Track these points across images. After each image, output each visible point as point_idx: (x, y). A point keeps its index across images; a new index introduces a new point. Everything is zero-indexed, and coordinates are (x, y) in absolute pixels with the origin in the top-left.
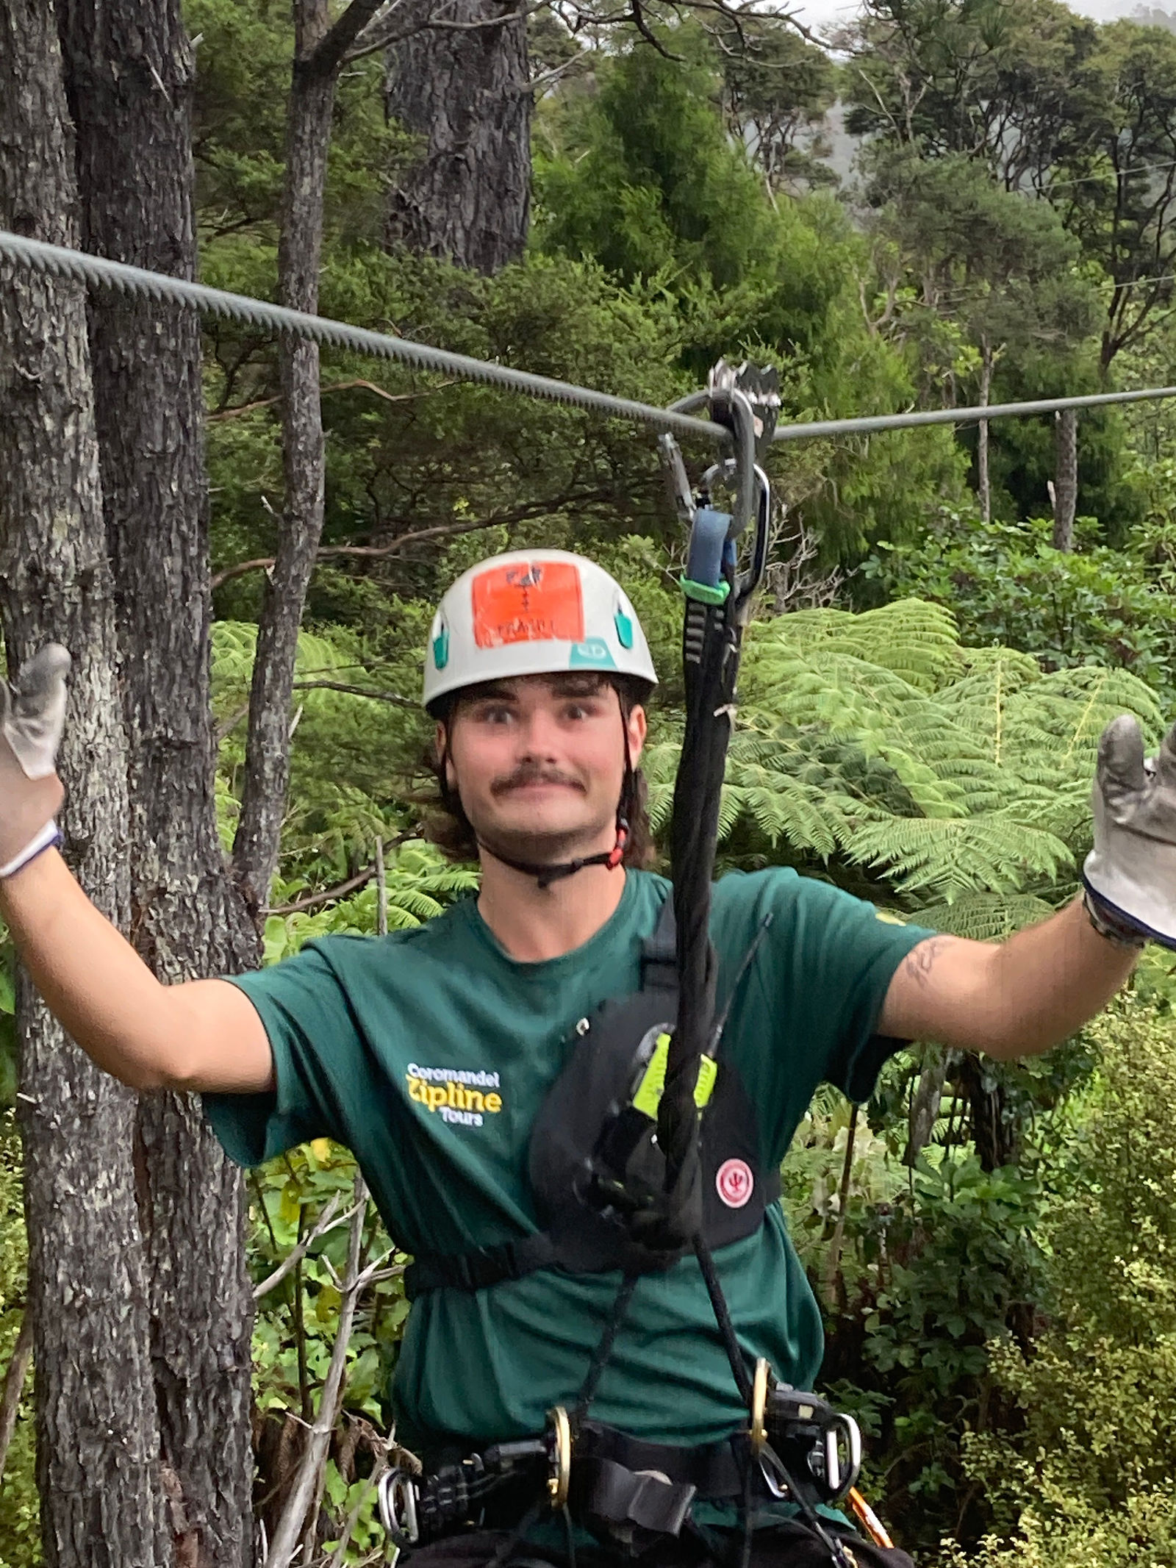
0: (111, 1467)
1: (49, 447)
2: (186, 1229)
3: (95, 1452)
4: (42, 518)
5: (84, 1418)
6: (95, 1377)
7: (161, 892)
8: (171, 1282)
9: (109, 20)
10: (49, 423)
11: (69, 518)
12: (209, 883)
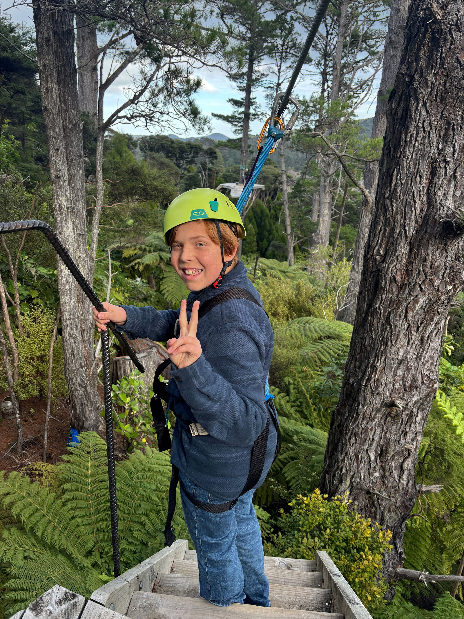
0: (75, 342)
1: (61, 187)
2: (84, 308)
3: (72, 340)
4: (61, 199)
5: (70, 335)
6: (72, 329)
7: (80, 257)
8: (82, 315)
9: (69, 118)
10: (62, 183)
11: (64, 198)
12: (87, 256)
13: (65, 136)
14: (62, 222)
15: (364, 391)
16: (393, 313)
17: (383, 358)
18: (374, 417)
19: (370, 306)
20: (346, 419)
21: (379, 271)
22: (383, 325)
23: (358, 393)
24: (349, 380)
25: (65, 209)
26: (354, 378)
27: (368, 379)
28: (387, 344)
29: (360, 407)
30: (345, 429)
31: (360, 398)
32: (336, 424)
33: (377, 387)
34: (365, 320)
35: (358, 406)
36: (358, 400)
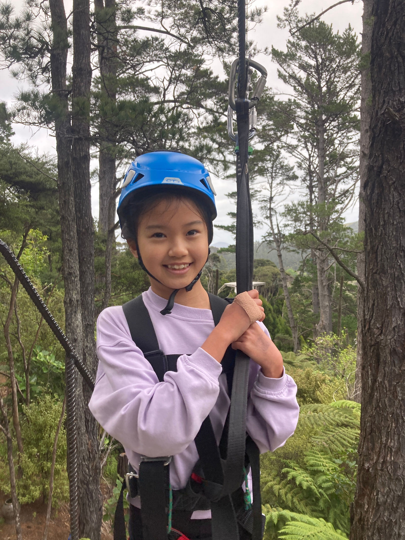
13: (79, 239)
14: (72, 314)
15: (381, 476)
16: (399, 386)
17: (396, 438)
18: (397, 508)
19: (374, 381)
20: (367, 512)
21: (378, 344)
22: (390, 400)
23: (376, 480)
24: (363, 465)
25: (75, 302)
26: (369, 462)
27: (383, 462)
28: (398, 420)
29: (380, 496)
30: (366, 523)
31: (378, 485)
32: (357, 518)
33: (395, 471)
34: (371, 396)
35: (377, 494)
36: (376, 488)
